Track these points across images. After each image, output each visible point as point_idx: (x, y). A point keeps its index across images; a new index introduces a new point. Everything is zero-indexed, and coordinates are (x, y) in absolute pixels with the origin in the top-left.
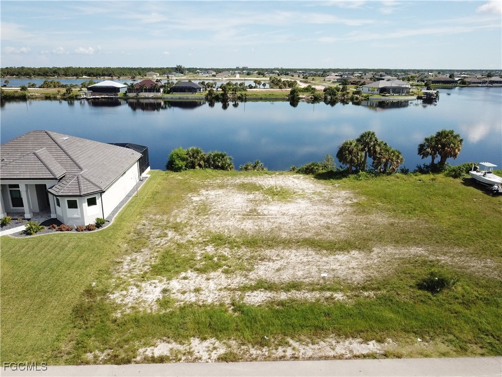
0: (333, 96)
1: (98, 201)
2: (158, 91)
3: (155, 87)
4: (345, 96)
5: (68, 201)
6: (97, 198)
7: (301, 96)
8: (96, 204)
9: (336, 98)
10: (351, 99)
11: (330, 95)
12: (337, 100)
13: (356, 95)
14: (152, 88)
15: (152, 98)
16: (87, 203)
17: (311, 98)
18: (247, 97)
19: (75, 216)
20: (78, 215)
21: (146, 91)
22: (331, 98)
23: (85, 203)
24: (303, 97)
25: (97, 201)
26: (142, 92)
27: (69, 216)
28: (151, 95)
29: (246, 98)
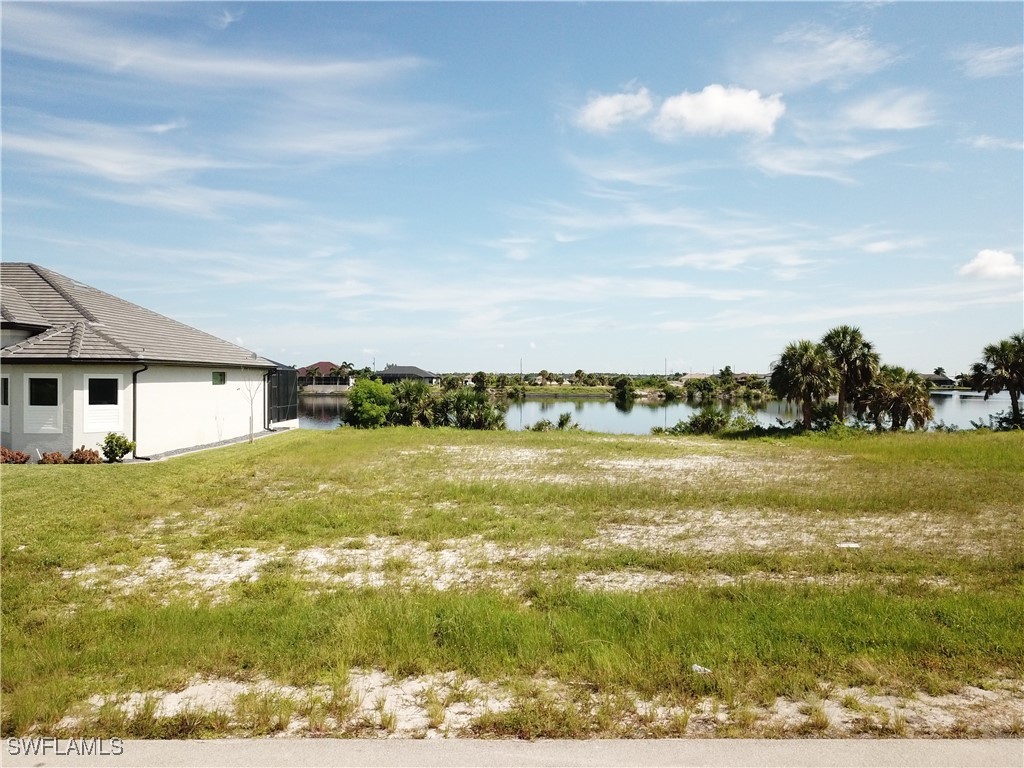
0: (705, 392)
1: (124, 394)
2: (345, 382)
3: (338, 373)
4: (732, 392)
5: (33, 381)
6: (120, 384)
7: (638, 392)
8: (115, 403)
9: (713, 397)
10: (744, 397)
11: (700, 390)
12: (714, 400)
13: (754, 391)
14: (334, 375)
15: (332, 395)
16: (86, 392)
17: (661, 396)
18: (526, 393)
19: (48, 429)
20: (55, 424)
21: (320, 381)
22: (703, 395)
23: (82, 389)
24: (643, 393)
25: (121, 393)
26: (311, 384)
27: (29, 428)
28: (330, 389)
29: (524, 396)
